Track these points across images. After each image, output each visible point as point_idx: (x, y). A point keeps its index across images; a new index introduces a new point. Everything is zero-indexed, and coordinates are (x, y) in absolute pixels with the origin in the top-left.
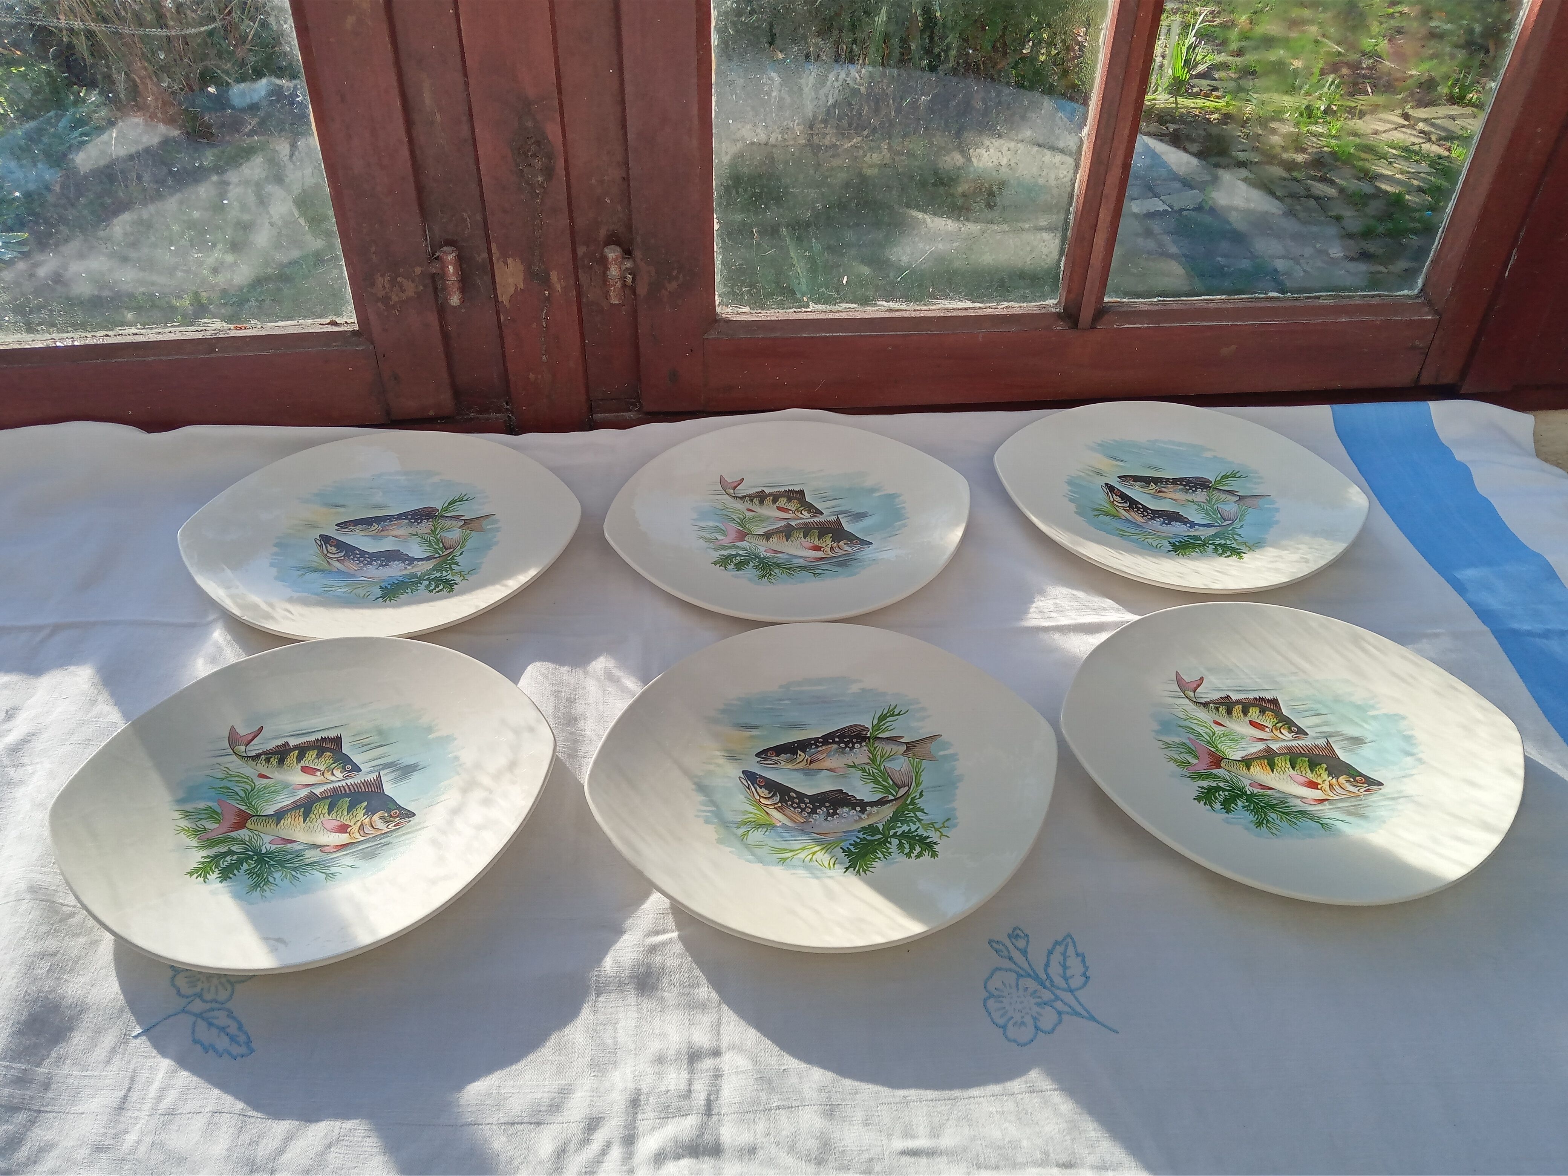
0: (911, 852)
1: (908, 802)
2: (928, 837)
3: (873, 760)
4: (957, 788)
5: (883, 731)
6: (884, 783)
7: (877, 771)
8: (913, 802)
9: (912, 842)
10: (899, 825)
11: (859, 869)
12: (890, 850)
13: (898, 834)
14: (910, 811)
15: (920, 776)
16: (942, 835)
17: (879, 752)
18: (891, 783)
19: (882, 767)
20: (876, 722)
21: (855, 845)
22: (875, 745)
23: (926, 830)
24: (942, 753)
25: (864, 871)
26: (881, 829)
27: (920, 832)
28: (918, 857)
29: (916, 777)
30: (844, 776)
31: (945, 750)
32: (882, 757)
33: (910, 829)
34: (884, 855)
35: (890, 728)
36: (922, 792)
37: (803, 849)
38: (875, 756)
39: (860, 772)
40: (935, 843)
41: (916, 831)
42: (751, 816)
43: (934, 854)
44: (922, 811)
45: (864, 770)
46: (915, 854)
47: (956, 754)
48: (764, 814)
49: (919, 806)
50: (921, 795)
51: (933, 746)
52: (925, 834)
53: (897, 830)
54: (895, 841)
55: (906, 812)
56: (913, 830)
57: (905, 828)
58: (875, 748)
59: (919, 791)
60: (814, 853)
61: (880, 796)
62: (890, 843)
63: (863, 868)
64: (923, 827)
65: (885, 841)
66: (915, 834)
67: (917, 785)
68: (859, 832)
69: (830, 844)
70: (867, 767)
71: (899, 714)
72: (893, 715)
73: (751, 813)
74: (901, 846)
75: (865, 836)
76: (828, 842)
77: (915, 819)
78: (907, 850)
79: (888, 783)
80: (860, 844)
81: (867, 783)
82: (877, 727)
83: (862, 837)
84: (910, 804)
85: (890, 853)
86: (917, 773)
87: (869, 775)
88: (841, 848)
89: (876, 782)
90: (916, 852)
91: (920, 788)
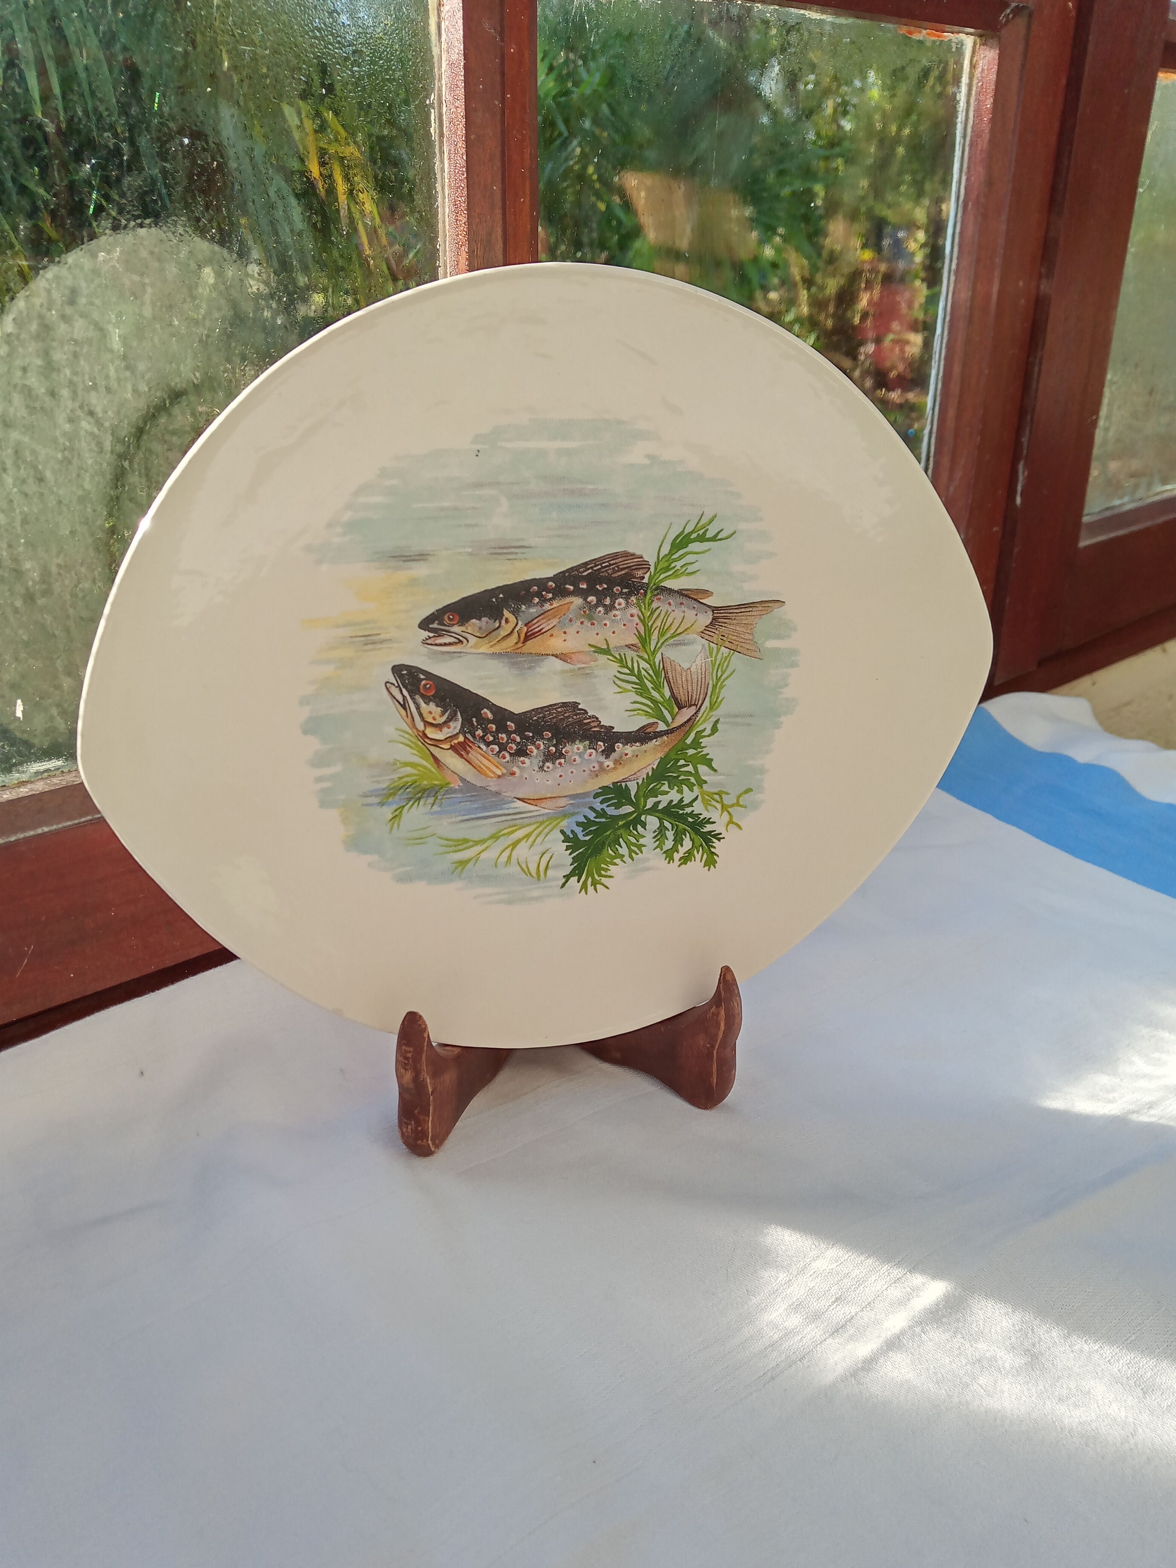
0: (674, 849)
1: (689, 741)
2: (709, 821)
3: (644, 640)
4: (778, 726)
5: (676, 575)
6: (655, 694)
7: (647, 666)
8: (696, 744)
9: (681, 826)
10: (665, 788)
11: (586, 880)
12: (642, 841)
13: (660, 807)
14: (689, 760)
15: (722, 687)
16: (731, 822)
17: (658, 623)
18: (667, 694)
19: (658, 657)
20: (665, 550)
21: (585, 825)
22: (654, 605)
23: (706, 804)
24: (771, 644)
25: (594, 884)
26: (633, 794)
27: (698, 808)
28: (686, 859)
29: (714, 687)
30: (586, 674)
31: (779, 637)
32: (662, 634)
33: (681, 800)
34: (631, 851)
35: (691, 569)
36: (717, 721)
37: (495, 837)
38: (649, 631)
39: (616, 666)
40: (718, 837)
41: (690, 804)
42: (409, 770)
43: (711, 862)
44: (708, 763)
45: (622, 662)
46: (681, 854)
47: (794, 652)
48: (429, 765)
49: (705, 751)
50: (714, 729)
51: (762, 624)
52: (705, 815)
53: (660, 798)
54: (652, 822)
55: (682, 762)
56: (686, 801)
57: (674, 796)
58: (652, 613)
59: (713, 719)
60: (515, 845)
61: (643, 721)
62: (644, 825)
63: (593, 878)
64: (703, 799)
65: (637, 822)
66: (688, 810)
67: (712, 707)
68: (596, 796)
69: (542, 823)
70: (630, 654)
71: (714, 539)
72: (702, 539)
73: (406, 764)
74: (660, 833)
75: (604, 806)
76: (540, 819)
77: (693, 780)
78: (669, 844)
79: (662, 696)
80: (596, 823)
81: (626, 691)
82: (666, 564)
83: (598, 807)
84: (690, 747)
85: (640, 847)
86: (718, 679)
87: (632, 673)
88: (562, 832)
89: (642, 691)
90: (682, 850)
91: (717, 713)
